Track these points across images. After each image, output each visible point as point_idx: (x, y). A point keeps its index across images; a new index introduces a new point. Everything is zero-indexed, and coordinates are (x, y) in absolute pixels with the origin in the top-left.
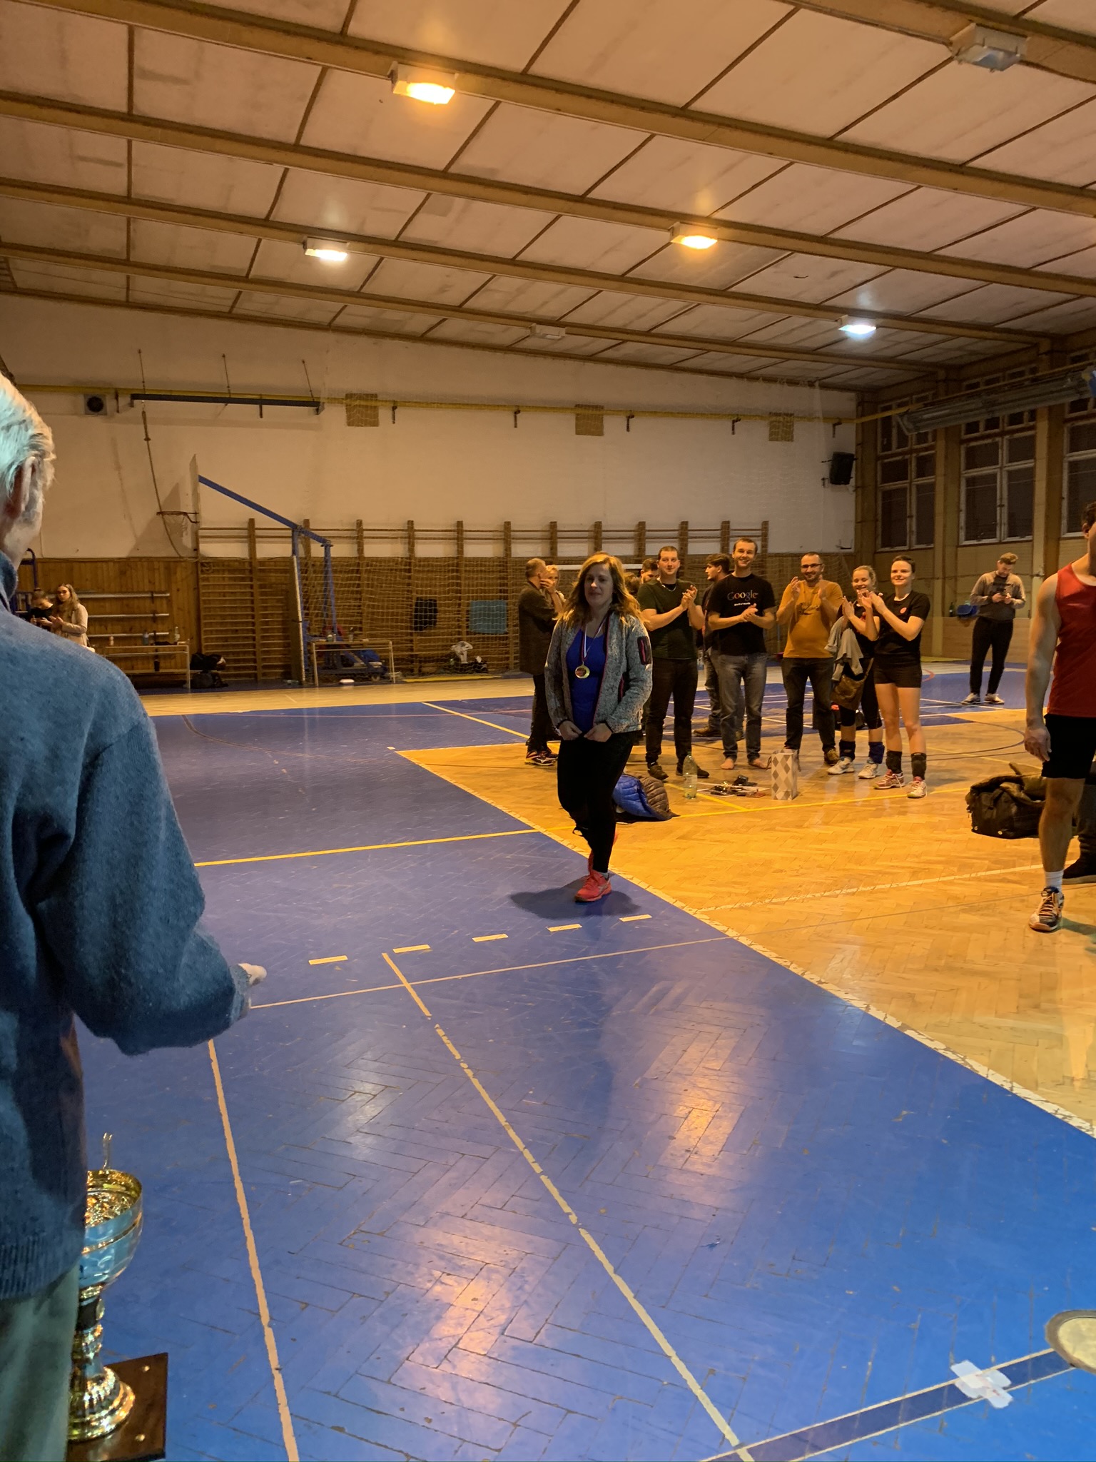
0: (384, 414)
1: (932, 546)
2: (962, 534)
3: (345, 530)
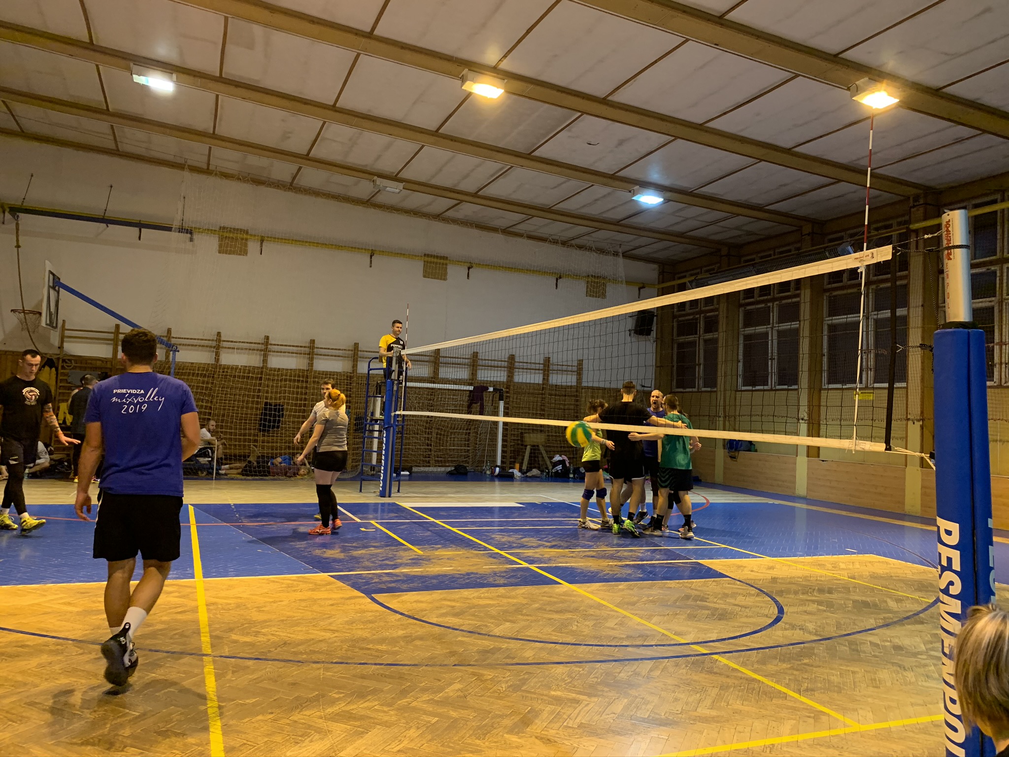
0: (253, 246)
1: (715, 389)
2: (740, 380)
3: (206, 340)
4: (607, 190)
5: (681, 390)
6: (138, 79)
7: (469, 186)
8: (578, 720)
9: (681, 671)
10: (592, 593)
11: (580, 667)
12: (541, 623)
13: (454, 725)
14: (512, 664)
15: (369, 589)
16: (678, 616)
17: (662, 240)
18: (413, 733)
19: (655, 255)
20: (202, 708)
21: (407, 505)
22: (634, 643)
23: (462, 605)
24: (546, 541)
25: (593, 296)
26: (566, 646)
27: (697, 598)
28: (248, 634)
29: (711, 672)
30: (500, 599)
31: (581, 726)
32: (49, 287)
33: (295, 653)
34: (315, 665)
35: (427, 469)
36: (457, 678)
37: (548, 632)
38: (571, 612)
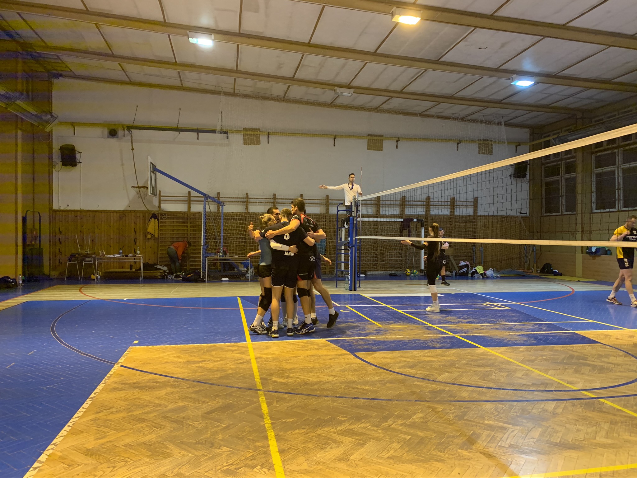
0: (263, 139)
3: (240, 198)
4: (492, 80)
5: (548, 214)
6: (192, 40)
7: (396, 86)
8: (508, 442)
9: (578, 410)
10: (501, 353)
11: (503, 405)
12: (469, 373)
13: (422, 441)
14: (455, 401)
15: (352, 349)
16: (567, 370)
17: (532, 111)
18: (395, 445)
19: (527, 123)
20: (262, 424)
21: (367, 295)
22: (539, 389)
23: (414, 360)
24: (463, 319)
25: (484, 154)
26: (490, 389)
27: (578, 358)
28: (282, 377)
29: (600, 411)
30: (439, 357)
31: (511, 446)
32: (151, 171)
33: (312, 390)
34: (326, 398)
35: (375, 273)
36: (419, 409)
37: (475, 380)
38: (489, 366)
